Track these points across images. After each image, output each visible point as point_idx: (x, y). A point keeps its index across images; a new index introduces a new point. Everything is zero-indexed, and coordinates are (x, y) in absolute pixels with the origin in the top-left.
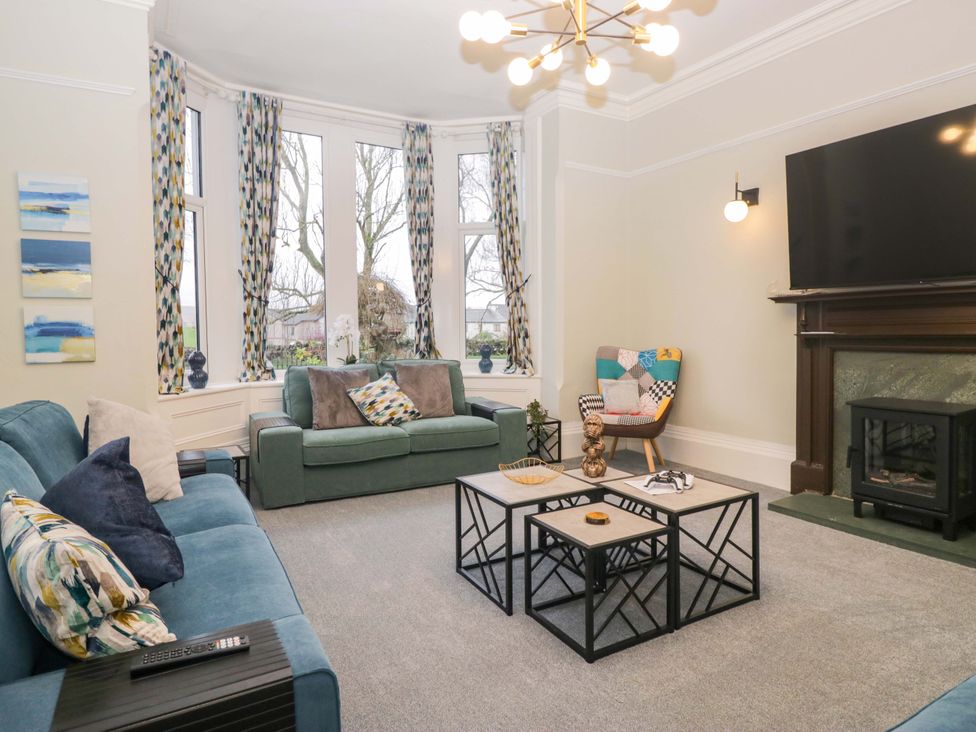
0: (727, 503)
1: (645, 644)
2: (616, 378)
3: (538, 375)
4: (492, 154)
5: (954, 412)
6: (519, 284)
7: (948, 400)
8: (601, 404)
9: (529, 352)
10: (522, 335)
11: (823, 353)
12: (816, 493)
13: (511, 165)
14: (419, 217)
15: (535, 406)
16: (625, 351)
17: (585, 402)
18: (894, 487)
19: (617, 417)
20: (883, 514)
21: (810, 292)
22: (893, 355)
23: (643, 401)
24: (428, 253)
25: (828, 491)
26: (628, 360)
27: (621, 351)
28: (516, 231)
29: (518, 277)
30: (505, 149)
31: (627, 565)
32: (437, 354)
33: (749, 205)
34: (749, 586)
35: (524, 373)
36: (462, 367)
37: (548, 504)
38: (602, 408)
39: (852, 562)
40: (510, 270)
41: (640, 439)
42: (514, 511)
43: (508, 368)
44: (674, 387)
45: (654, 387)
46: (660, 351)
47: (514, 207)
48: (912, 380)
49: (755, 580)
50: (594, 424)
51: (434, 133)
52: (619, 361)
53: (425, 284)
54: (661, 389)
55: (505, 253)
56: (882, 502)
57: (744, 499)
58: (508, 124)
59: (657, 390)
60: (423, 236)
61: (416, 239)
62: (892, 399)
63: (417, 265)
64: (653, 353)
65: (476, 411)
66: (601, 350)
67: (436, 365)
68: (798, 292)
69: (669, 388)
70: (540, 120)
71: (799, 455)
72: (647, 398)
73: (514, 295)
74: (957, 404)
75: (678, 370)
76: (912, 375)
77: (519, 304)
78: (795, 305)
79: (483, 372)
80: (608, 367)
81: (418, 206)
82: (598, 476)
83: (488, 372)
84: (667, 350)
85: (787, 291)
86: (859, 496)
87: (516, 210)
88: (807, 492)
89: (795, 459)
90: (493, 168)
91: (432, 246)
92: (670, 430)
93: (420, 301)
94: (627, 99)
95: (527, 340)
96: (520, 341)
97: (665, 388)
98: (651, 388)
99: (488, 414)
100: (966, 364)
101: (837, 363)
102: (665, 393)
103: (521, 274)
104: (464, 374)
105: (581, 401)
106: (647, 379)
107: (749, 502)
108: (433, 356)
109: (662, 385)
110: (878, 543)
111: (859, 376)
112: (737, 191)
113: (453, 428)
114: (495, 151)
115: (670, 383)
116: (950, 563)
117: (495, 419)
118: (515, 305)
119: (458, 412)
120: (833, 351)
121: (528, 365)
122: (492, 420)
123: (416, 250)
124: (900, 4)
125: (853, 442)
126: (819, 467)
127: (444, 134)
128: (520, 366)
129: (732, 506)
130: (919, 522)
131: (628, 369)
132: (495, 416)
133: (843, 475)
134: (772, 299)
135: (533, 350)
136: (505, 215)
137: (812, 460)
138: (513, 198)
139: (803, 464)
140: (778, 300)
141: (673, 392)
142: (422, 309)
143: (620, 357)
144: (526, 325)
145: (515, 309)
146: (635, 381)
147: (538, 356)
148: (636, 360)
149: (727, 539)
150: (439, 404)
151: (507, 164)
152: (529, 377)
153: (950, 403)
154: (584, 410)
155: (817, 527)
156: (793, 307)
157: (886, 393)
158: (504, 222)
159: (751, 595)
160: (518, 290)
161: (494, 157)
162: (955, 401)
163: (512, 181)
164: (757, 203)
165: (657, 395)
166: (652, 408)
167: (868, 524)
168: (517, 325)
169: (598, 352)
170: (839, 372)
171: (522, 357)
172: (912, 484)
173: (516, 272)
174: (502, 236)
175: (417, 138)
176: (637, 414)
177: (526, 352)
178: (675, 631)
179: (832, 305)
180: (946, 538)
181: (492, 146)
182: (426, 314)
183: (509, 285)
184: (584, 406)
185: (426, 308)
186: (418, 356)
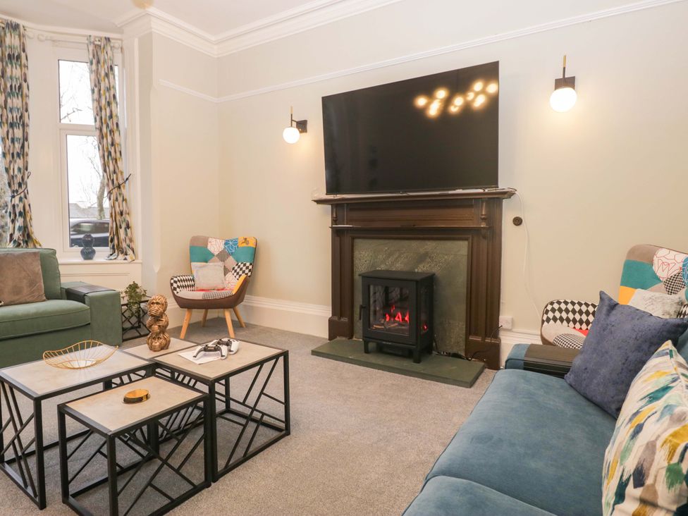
0: (261, 363)
1: (179, 507)
2: (206, 261)
3: (139, 261)
4: (92, 63)
5: (418, 278)
6: (121, 182)
7: (416, 270)
8: (192, 283)
9: (131, 240)
10: (124, 226)
11: (347, 240)
12: (344, 339)
13: (111, 76)
14: (11, 110)
15: (134, 287)
16: (214, 240)
17: (175, 282)
18: (386, 331)
19: (202, 293)
20: (381, 350)
21: (339, 196)
22: (387, 241)
23: (227, 279)
24: (23, 147)
25: (351, 337)
26: (216, 246)
27: (210, 240)
28: (116, 134)
29: (119, 175)
30: (105, 62)
31: (186, 425)
32: (35, 243)
33: (301, 132)
34: (283, 425)
35: (125, 259)
36: (57, 255)
37: (114, 380)
38: (193, 286)
39: (359, 388)
40: (112, 168)
41: (222, 310)
42: (43, 402)
43: (111, 255)
44: (250, 267)
45: (236, 268)
46: (241, 240)
47: (114, 114)
48: (397, 258)
49: (287, 420)
50: (157, 303)
51: (28, 33)
52: (209, 248)
53: (19, 176)
54: (241, 269)
55: (106, 154)
56: (380, 342)
57: (276, 357)
58: (108, 40)
59: (238, 270)
60: (16, 130)
61: (8, 132)
62: (387, 271)
63: (9, 157)
64: (235, 242)
65: (70, 295)
66: (194, 239)
67: (24, 254)
68: (331, 197)
69: (247, 268)
70: (136, 41)
71: (334, 313)
72: (230, 276)
73: (115, 191)
74: (421, 273)
75: (254, 254)
76: (397, 255)
77: (120, 199)
78: (330, 206)
79: (85, 259)
80: (199, 252)
81: (9, 100)
82: (162, 349)
83: (91, 258)
84: (246, 239)
85: (324, 196)
86: (367, 339)
87: (117, 116)
88: (338, 338)
89: (331, 316)
90: (93, 76)
91: (27, 140)
92: (249, 300)
93: (13, 192)
94: (213, 38)
95: (129, 231)
96: (122, 232)
97: (244, 268)
98: (233, 269)
99: (80, 298)
100: (426, 247)
101: (356, 247)
102: (244, 272)
103: (122, 173)
104: (60, 261)
105: (172, 281)
106: (231, 262)
107: (281, 359)
108: (31, 245)
109: (242, 266)
110: (377, 370)
111: (368, 255)
112: (292, 120)
113: (36, 314)
114: (94, 61)
115: (248, 264)
116: (416, 379)
117: (86, 302)
118: (117, 200)
119: (50, 296)
120: (353, 239)
121: (130, 252)
122: (84, 303)
123: (8, 142)
124: (388, 3)
125: (363, 302)
126: (345, 320)
127: (41, 37)
128: (122, 253)
129: (266, 365)
130: (400, 353)
131: (216, 253)
132: (87, 300)
133: (359, 325)
134: (315, 201)
135: (135, 238)
136: (105, 120)
137: (341, 315)
138: (113, 105)
139: (336, 318)
140: (319, 202)
141: (250, 271)
142: (16, 200)
143: (209, 244)
144: (128, 218)
145: (117, 203)
146: (221, 264)
147: (139, 244)
148: (222, 247)
149: (262, 393)
150: (26, 291)
151: (107, 75)
152: (130, 263)
153: (418, 272)
154: (175, 289)
155: (341, 364)
156: (329, 207)
157: (383, 267)
158: (104, 126)
159: (284, 432)
160: (119, 187)
161: (94, 67)
162: (420, 271)
163: (112, 90)
164: (306, 132)
165: (238, 274)
166: (232, 284)
167: (372, 358)
168: (118, 218)
169: (191, 240)
170: (356, 253)
171: (124, 245)
172: (397, 327)
173: (117, 171)
174: (103, 138)
175: (8, 35)
176: (222, 289)
177: (128, 242)
178: (213, 484)
179: (353, 206)
180: (415, 362)
181: (91, 57)
182: (21, 205)
183: (110, 182)
184: (175, 285)
185: (21, 199)
186: (11, 245)
